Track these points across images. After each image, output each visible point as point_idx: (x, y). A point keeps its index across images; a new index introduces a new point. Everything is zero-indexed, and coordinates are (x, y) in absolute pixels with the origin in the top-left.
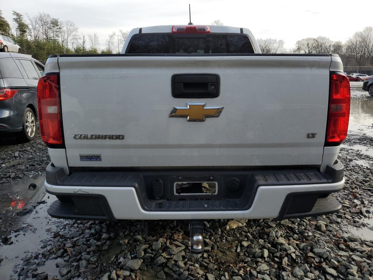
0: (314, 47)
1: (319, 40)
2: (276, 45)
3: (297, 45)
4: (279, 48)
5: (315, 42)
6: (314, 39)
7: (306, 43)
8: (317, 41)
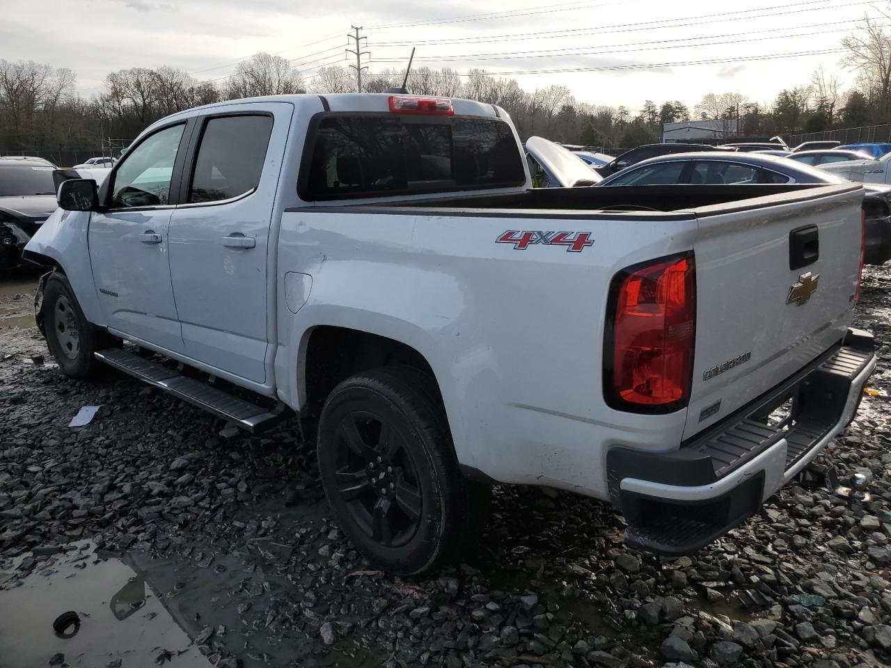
0: (154, 92)
1: (164, 76)
2: (51, 81)
3: (111, 84)
4: (63, 91)
5: (156, 78)
6: (152, 73)
7: (132, 81)
8: (159, 77)
